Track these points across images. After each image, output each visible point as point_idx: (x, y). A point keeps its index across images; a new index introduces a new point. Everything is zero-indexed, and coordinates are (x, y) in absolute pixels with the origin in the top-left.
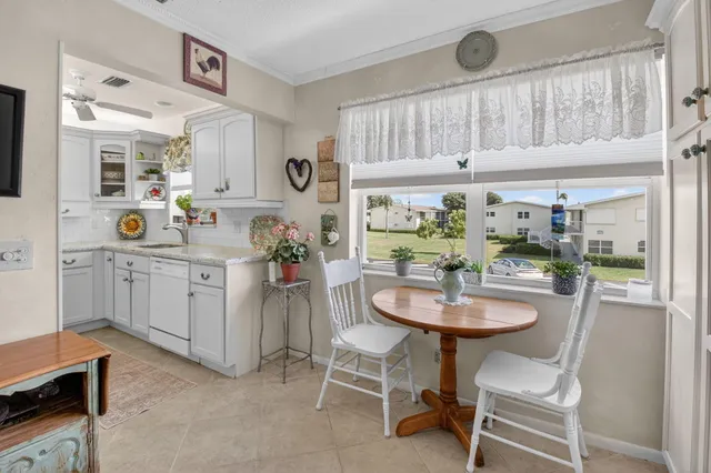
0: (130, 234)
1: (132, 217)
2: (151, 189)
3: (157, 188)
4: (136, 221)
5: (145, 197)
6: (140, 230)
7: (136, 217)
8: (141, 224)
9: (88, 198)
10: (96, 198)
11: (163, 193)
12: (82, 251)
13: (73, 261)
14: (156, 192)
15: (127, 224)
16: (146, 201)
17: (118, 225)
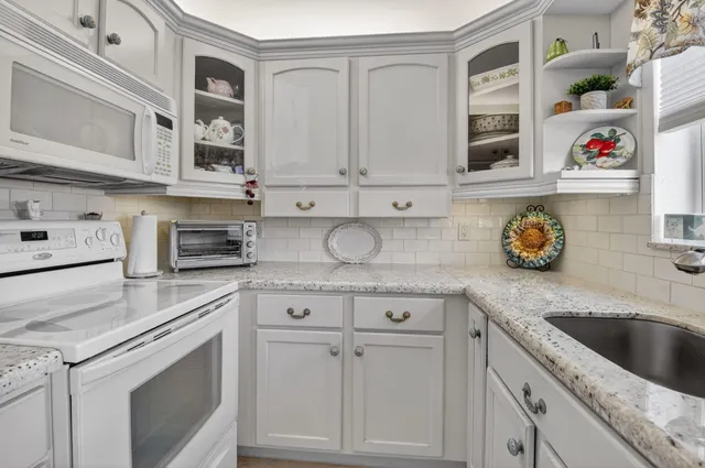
0: (529, 256)
1: (532, 218)
2: (586, 139)
3: (605, 132)
4: (541, 229)
5: (572, 162)
6: (549, 250)
7: (542, 218)
8: (553, 235)
9: (443, 179)
10: (460, 178)
11: (626, 144)
12: (423, 295)
13: (406, 316)
14: (602, 146)
15: (522, 234)
16: (576, 172)
17: (505, 236)
